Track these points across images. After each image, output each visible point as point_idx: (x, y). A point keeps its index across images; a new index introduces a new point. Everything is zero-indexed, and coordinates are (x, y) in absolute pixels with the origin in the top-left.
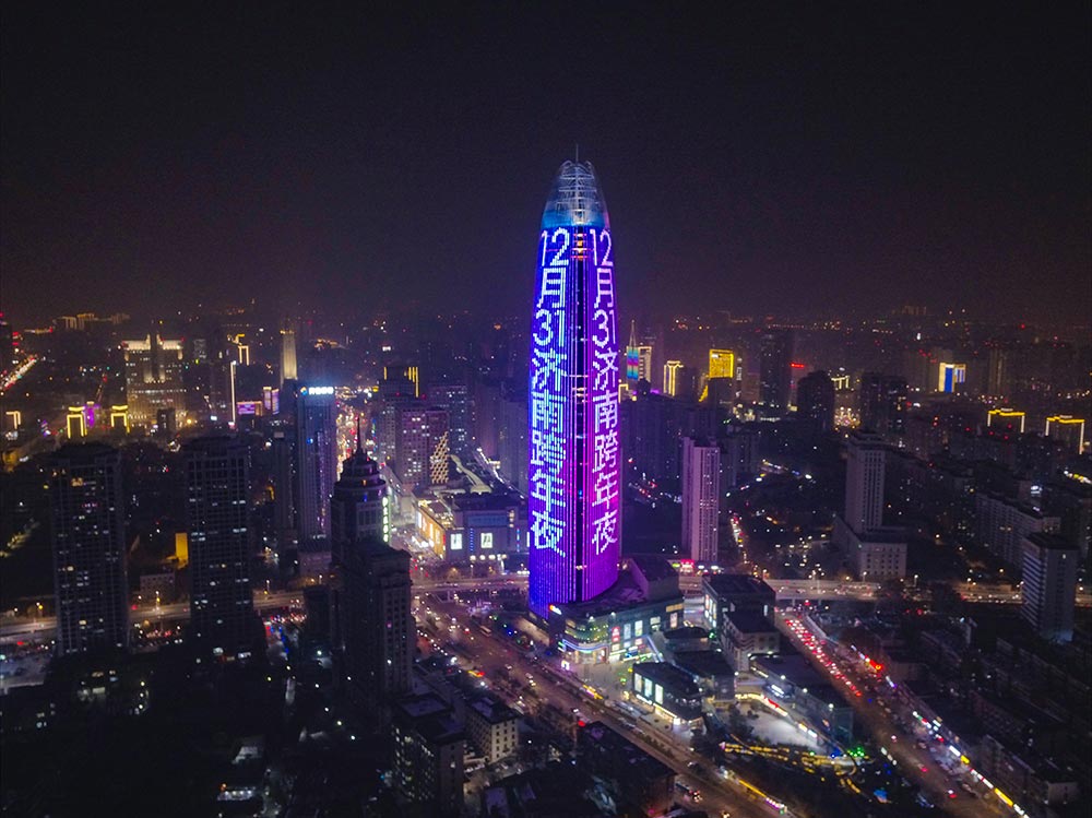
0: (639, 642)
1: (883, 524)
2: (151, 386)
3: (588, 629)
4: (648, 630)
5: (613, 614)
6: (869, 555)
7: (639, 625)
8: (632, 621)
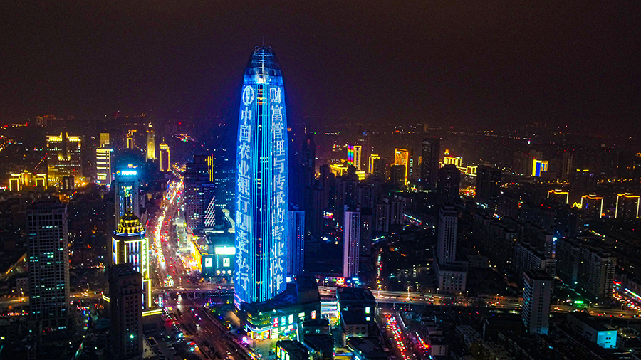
0: (291, 327)
1: (456, 260)
2: (62, 162)
3: (258, 319)
4: (297, 320)
5: (274, 311)
6: (444, 278)
7: (291, 318)
8: (287, 315)
